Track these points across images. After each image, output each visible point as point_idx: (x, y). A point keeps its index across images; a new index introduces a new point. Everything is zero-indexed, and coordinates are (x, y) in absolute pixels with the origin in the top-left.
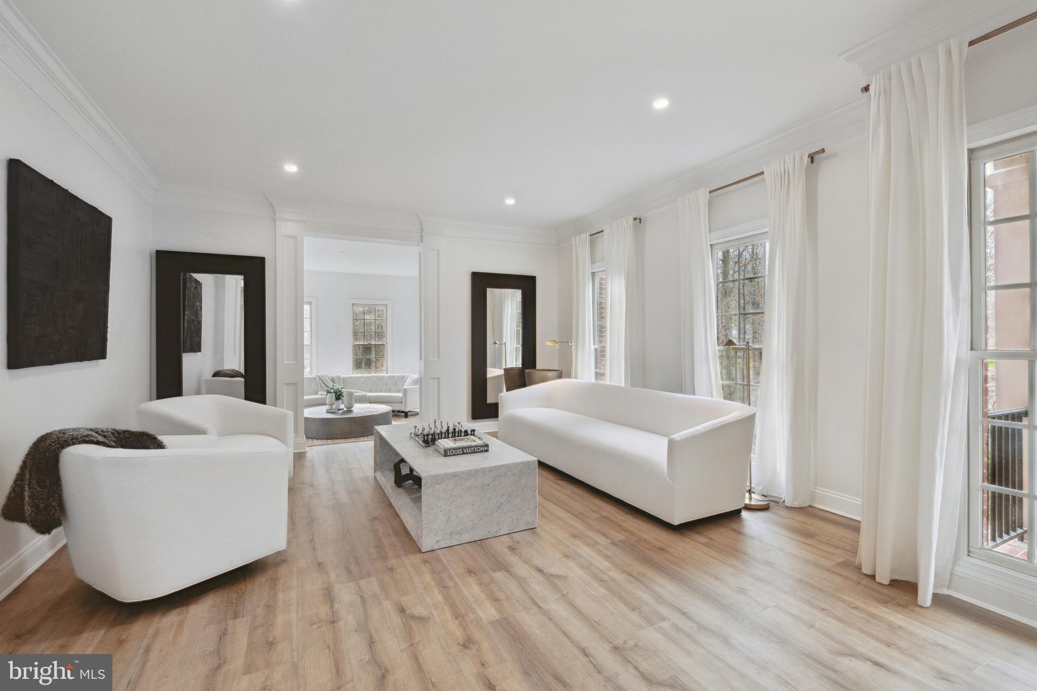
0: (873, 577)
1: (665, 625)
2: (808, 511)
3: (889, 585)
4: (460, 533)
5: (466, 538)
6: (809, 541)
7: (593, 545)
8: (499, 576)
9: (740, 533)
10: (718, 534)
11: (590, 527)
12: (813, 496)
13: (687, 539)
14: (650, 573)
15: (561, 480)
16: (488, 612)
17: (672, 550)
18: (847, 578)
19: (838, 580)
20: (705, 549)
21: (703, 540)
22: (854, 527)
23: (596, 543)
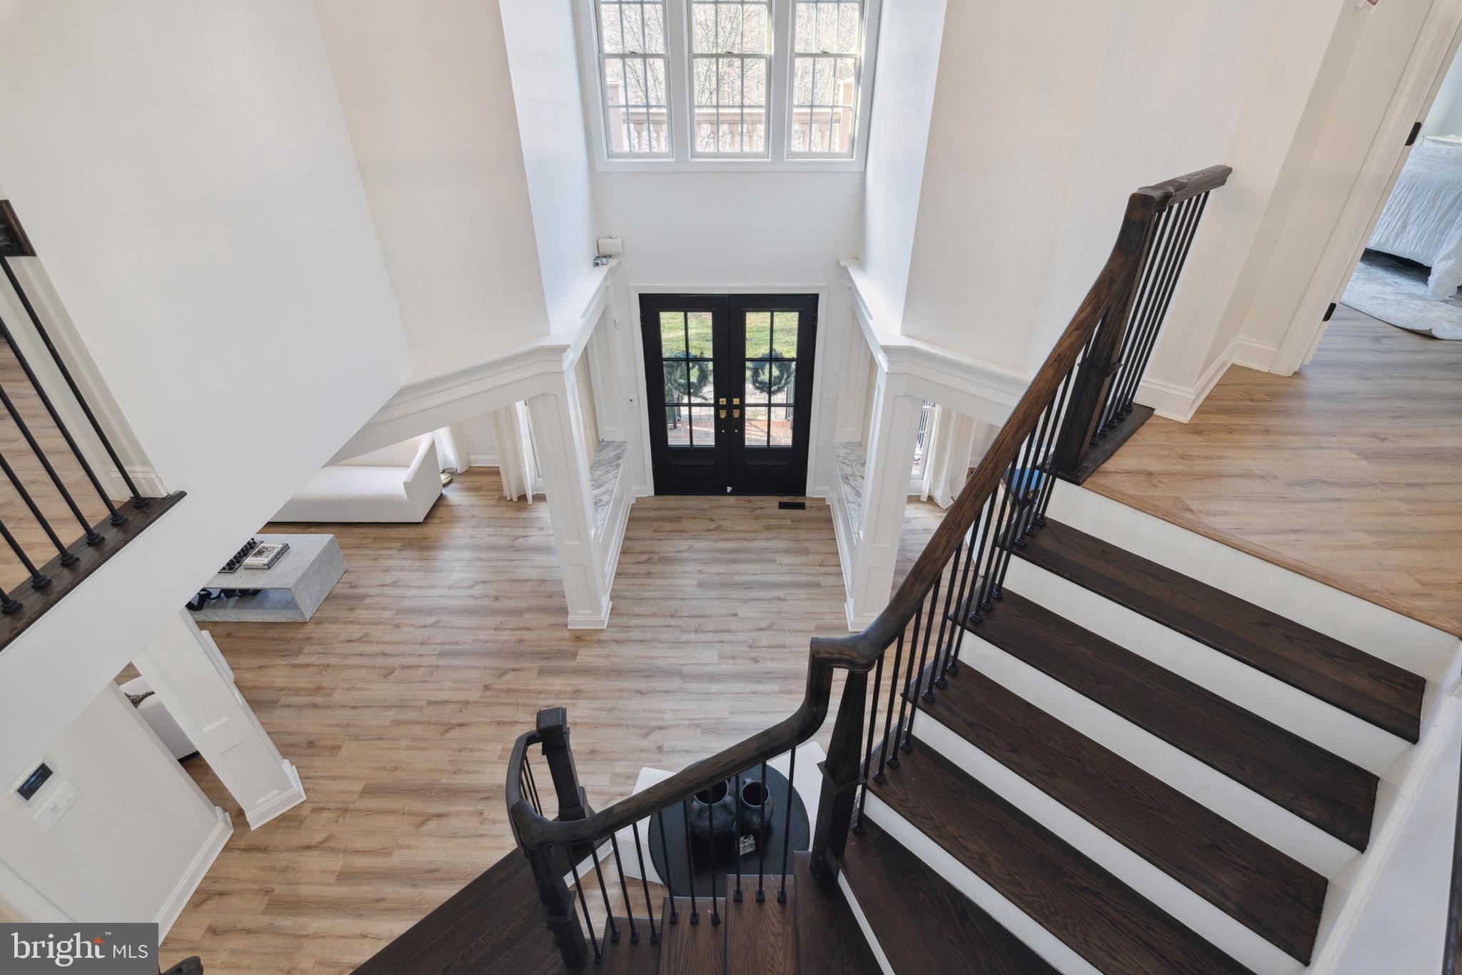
0: (512, 500)
1: (457, 569)
2: (470, 472)
3: (518, 500)
4: (319, 600)
5: (322, 600)
6: (481, 493)
7: (391, 557)
8: (367, 601)
9: (449, 506)
10: (441, 512)
11: (376, 549)
12: (469, 461)
13: (432, 525)
14: (432, 553)
15: (308, 528)
16: (388, 614)
17: (430, 536)
18: (503, 506)
19: (501, 509)
20: (441, 525)
21: (437, 521)
22: (495, 472)
23: (391, 556)
